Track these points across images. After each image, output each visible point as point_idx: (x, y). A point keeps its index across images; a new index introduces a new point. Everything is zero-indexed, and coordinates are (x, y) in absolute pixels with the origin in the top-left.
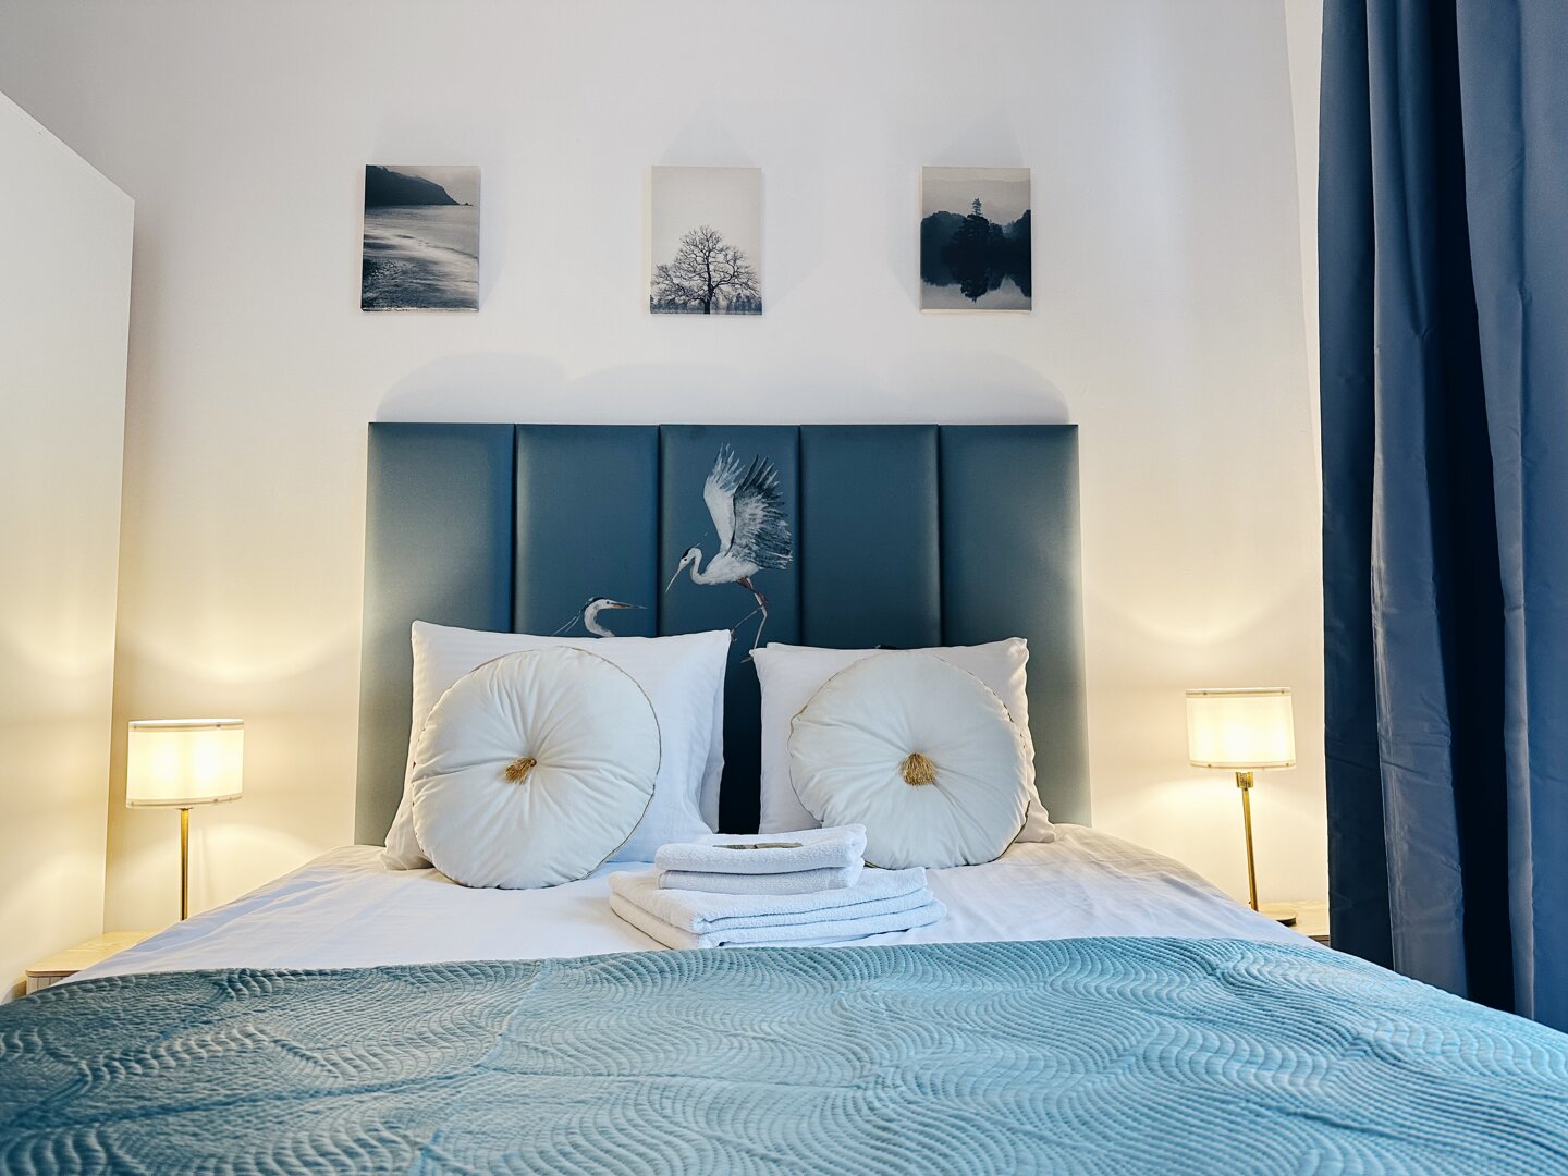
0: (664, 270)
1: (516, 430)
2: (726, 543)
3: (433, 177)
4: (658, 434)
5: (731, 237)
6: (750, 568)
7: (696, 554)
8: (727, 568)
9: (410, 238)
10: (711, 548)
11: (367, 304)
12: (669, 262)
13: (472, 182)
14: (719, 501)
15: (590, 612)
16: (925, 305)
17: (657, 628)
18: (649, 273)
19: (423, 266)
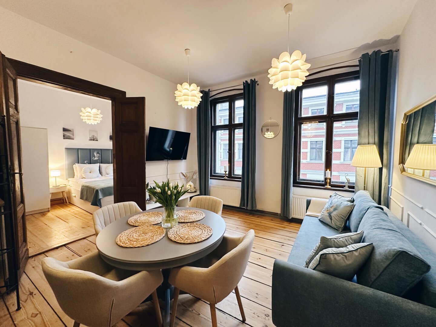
0: (90, 138)
1: (78, 149)
2: (96, 157)
3: (69, 129)
4: (90, 149)
5: (95, 135)
6: (98, 159)
7: (94, 158)
8: (96, 159)
9: (67, 134)
10: (95, 157)
11: (64, 139)
12: (91, 137)
13: (73, 130)
14: (95, 154)
15: (85, 162)
16: (110, 141)
17: (90, 163)
18: (89, 138)
19: (69, 136)
